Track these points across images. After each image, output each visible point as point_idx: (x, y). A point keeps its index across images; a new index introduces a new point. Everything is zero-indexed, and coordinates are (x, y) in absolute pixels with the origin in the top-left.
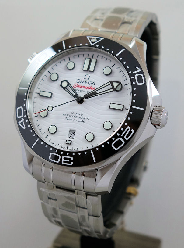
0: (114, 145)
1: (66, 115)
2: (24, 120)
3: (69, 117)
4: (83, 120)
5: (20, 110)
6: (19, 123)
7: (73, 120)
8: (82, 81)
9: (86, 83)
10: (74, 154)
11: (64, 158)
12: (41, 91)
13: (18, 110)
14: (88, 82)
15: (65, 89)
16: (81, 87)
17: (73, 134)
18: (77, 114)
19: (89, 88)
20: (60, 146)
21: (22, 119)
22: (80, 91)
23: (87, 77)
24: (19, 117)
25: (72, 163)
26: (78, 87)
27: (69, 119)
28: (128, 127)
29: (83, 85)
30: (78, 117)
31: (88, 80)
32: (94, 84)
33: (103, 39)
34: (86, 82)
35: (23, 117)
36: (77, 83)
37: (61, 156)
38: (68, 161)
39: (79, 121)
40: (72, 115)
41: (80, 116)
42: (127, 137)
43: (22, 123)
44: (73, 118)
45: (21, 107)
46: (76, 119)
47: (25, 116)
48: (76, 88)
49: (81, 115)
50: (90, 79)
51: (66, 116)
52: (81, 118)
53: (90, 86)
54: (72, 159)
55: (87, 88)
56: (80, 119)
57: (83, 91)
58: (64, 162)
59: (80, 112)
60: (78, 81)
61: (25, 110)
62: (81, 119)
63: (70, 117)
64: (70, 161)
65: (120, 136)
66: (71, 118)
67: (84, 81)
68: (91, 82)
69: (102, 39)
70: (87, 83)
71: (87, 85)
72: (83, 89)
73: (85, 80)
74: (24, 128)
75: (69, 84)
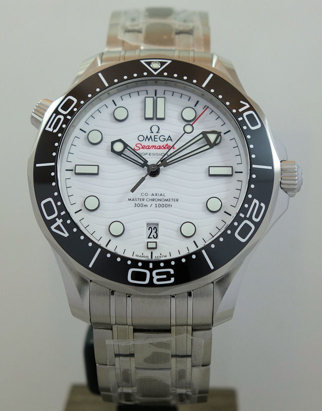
0: (239, 234)
1: (133, 200)
2: (61, 220)
3: (140, 203)
4: (168, 203)
5: (48, 204)
6: (53, 227)
7: (149, 206)
8: (147, 137)
9: (156, 140)
10: (173, 263)
11: (157, 274)
12: (76, 165)
13: (44, 205)
14: (158, 137)
15: (122, 155)
16: (149, 147)
17: (154, 231)
18: (153, 195)
19: (164, 148)
20: (137, 256)
21: (57, 219)
22: (148, 155)
23: (155, 129)
24: (48, 218)
25: (173, 280)
26: (142, 148)
27: (142, 206)
28: (255, 201)
29: (151, 143)
30: (156, 200)
31: (159, 135)
32: (171, 140)
33: (171, 61)
34: (156, 137)
35: (59, 217)
36: (140, 142)
37: (151, 271)
38: (165, 276)
39: (160, 206)
40: (145, 198)
41: (160, 197)
42: (257, 217)
43: (58, 228)
44: (149, 203)
45: (50, 199)
46: (154, 203)
47: (63, 213)
48: (141, 151)
49: (161, 195)
50: (162, 132)
51: (133, 202)
52: (163, 200)
53: (165, 143)
54: (172, 272)
55: (160, 148)
56: (161, 203)
57: (154, 154)
58: (158, 280)
59: (160, 191)
60: (141, 138)
61: (59, 203)
62: (164, 203)
63: (142, 202)
64: (169, 276)
65: (245, 218)
66: (145, 203)
67: (151, 137)
68: (164, 137)
69: (169, 62)
70: (158, 140)
71: (158, 143)
72: (152, 151)
73: (153, 135)
74: (66, 235)
75: (126, 146)
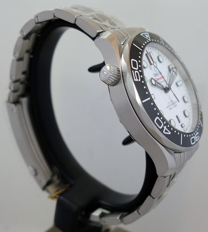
2: (166, 127)
5: (158, 120)
6: (164, 132)
13: (156, 121)
15: (156, 86)
19: (162, 78)
21: (164, 127)
23: (155, 69)
24: (161, 128)
34: (157, 73)
35: (164, 125)
36: (155, 78)
40: (170, 104)
43: (166, 131)
45: (157, 118)
47: (165, 123)
54: (198, 133)
61: (162, 118)
74: (170, 133)
75: (155, 81)
